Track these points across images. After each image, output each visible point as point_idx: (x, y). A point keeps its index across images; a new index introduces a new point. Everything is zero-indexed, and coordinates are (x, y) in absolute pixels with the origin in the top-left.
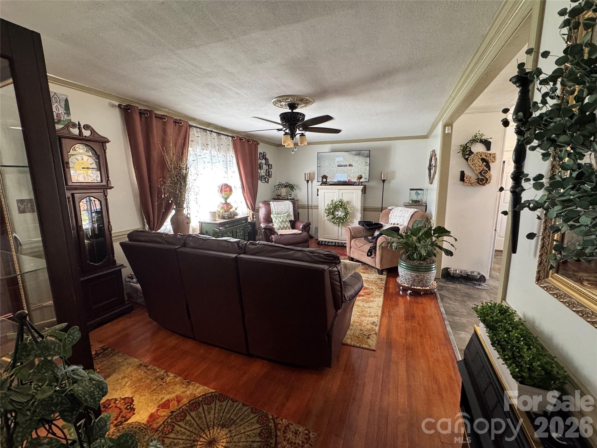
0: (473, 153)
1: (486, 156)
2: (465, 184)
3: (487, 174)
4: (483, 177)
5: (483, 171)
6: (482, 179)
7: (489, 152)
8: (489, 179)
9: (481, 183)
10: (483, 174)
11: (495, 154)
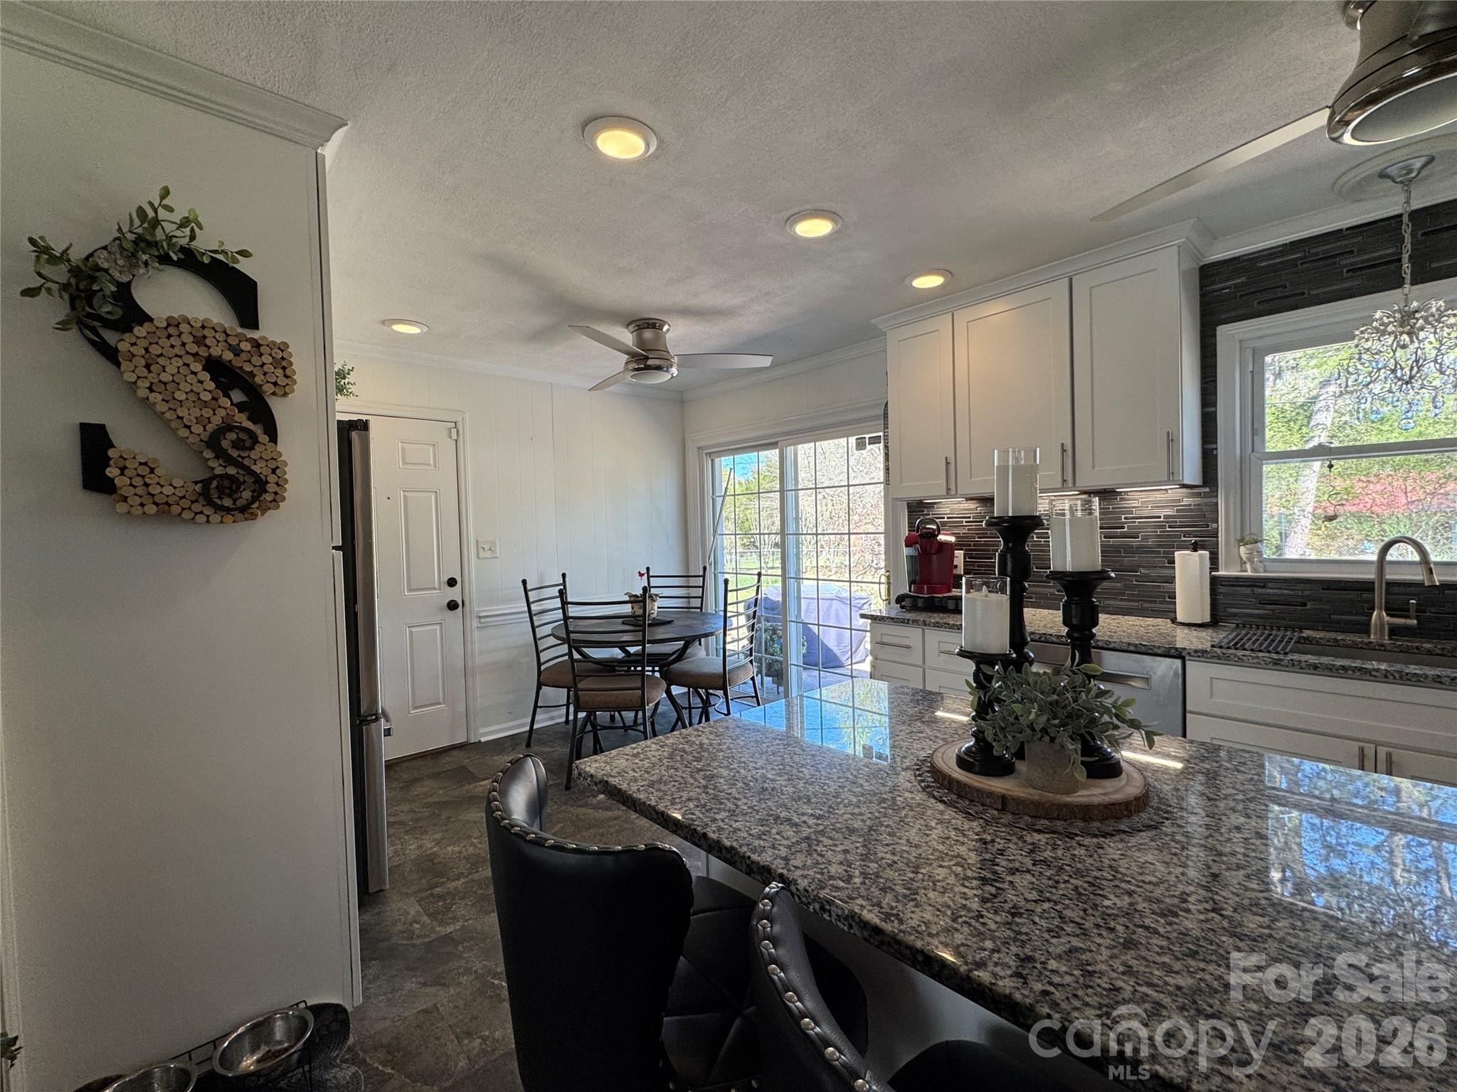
0: (151, 320)
1: (237, 352)
2: (122, 507)
3: (254, 454)
4: (232, 471)
5: (232, 436)
6: (226, 476)
7: (255, 335)
8: (272, 478)
9: (227, 502)
10: (235, 453)
11: (283, 347)
